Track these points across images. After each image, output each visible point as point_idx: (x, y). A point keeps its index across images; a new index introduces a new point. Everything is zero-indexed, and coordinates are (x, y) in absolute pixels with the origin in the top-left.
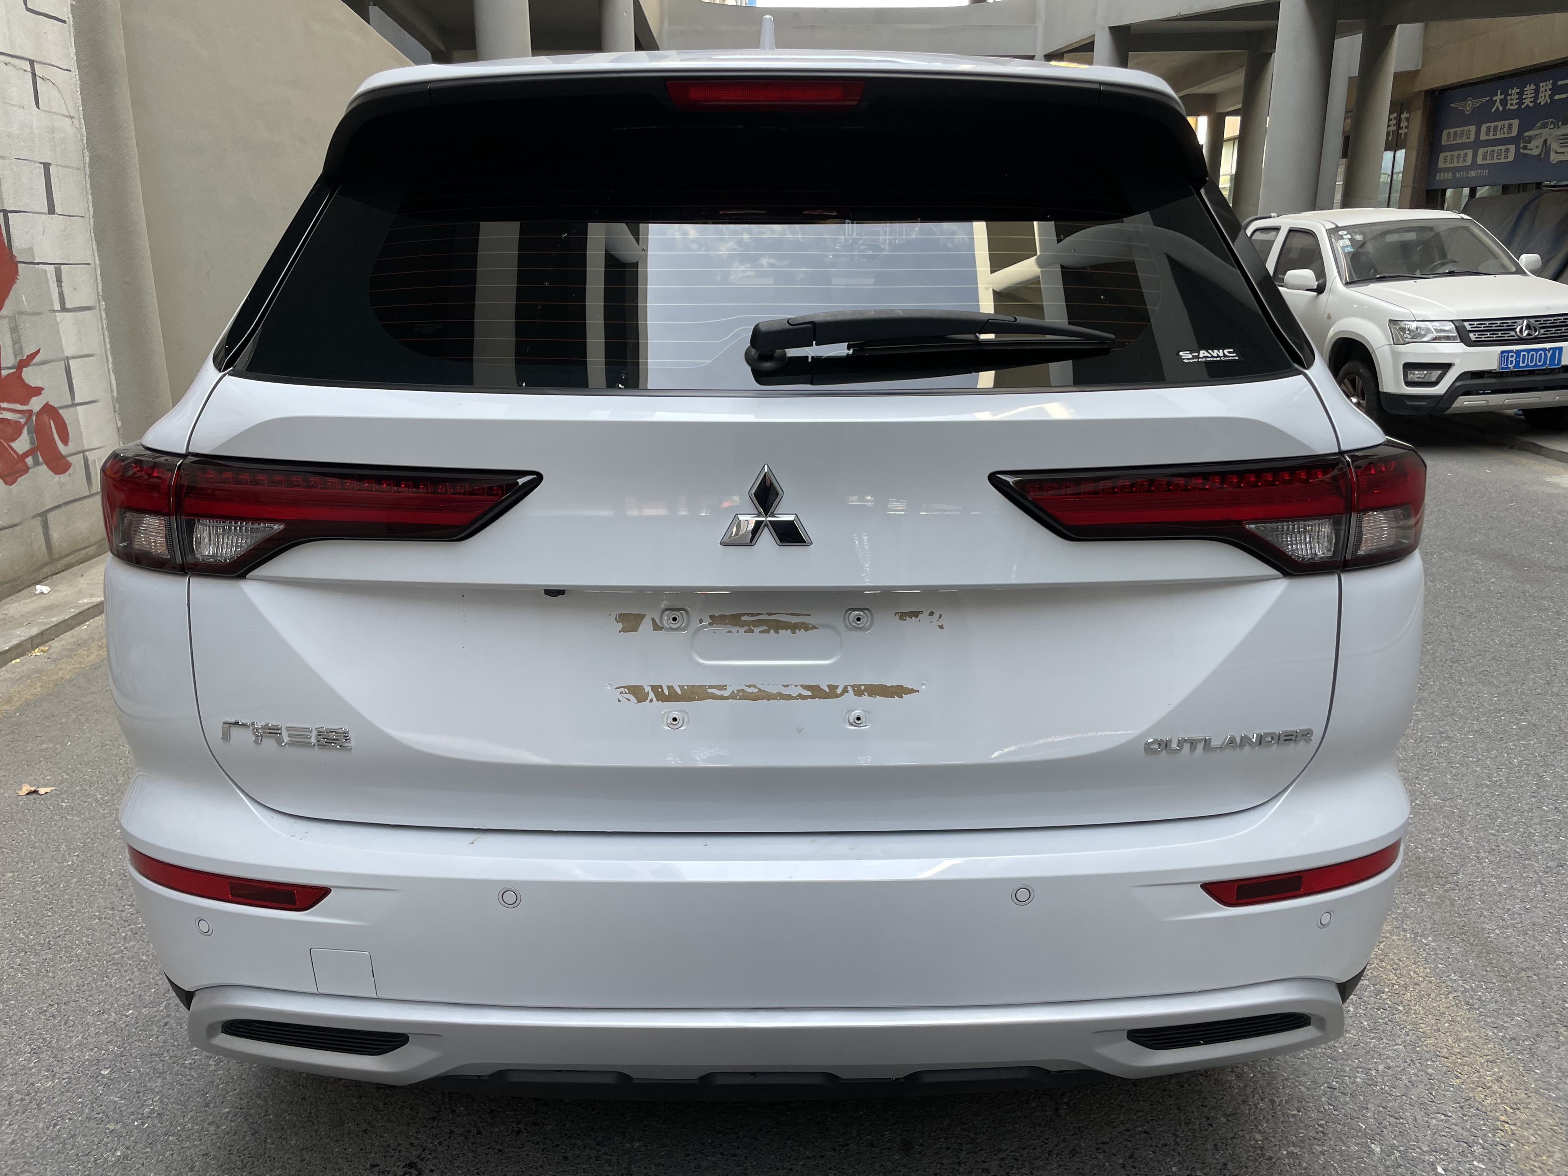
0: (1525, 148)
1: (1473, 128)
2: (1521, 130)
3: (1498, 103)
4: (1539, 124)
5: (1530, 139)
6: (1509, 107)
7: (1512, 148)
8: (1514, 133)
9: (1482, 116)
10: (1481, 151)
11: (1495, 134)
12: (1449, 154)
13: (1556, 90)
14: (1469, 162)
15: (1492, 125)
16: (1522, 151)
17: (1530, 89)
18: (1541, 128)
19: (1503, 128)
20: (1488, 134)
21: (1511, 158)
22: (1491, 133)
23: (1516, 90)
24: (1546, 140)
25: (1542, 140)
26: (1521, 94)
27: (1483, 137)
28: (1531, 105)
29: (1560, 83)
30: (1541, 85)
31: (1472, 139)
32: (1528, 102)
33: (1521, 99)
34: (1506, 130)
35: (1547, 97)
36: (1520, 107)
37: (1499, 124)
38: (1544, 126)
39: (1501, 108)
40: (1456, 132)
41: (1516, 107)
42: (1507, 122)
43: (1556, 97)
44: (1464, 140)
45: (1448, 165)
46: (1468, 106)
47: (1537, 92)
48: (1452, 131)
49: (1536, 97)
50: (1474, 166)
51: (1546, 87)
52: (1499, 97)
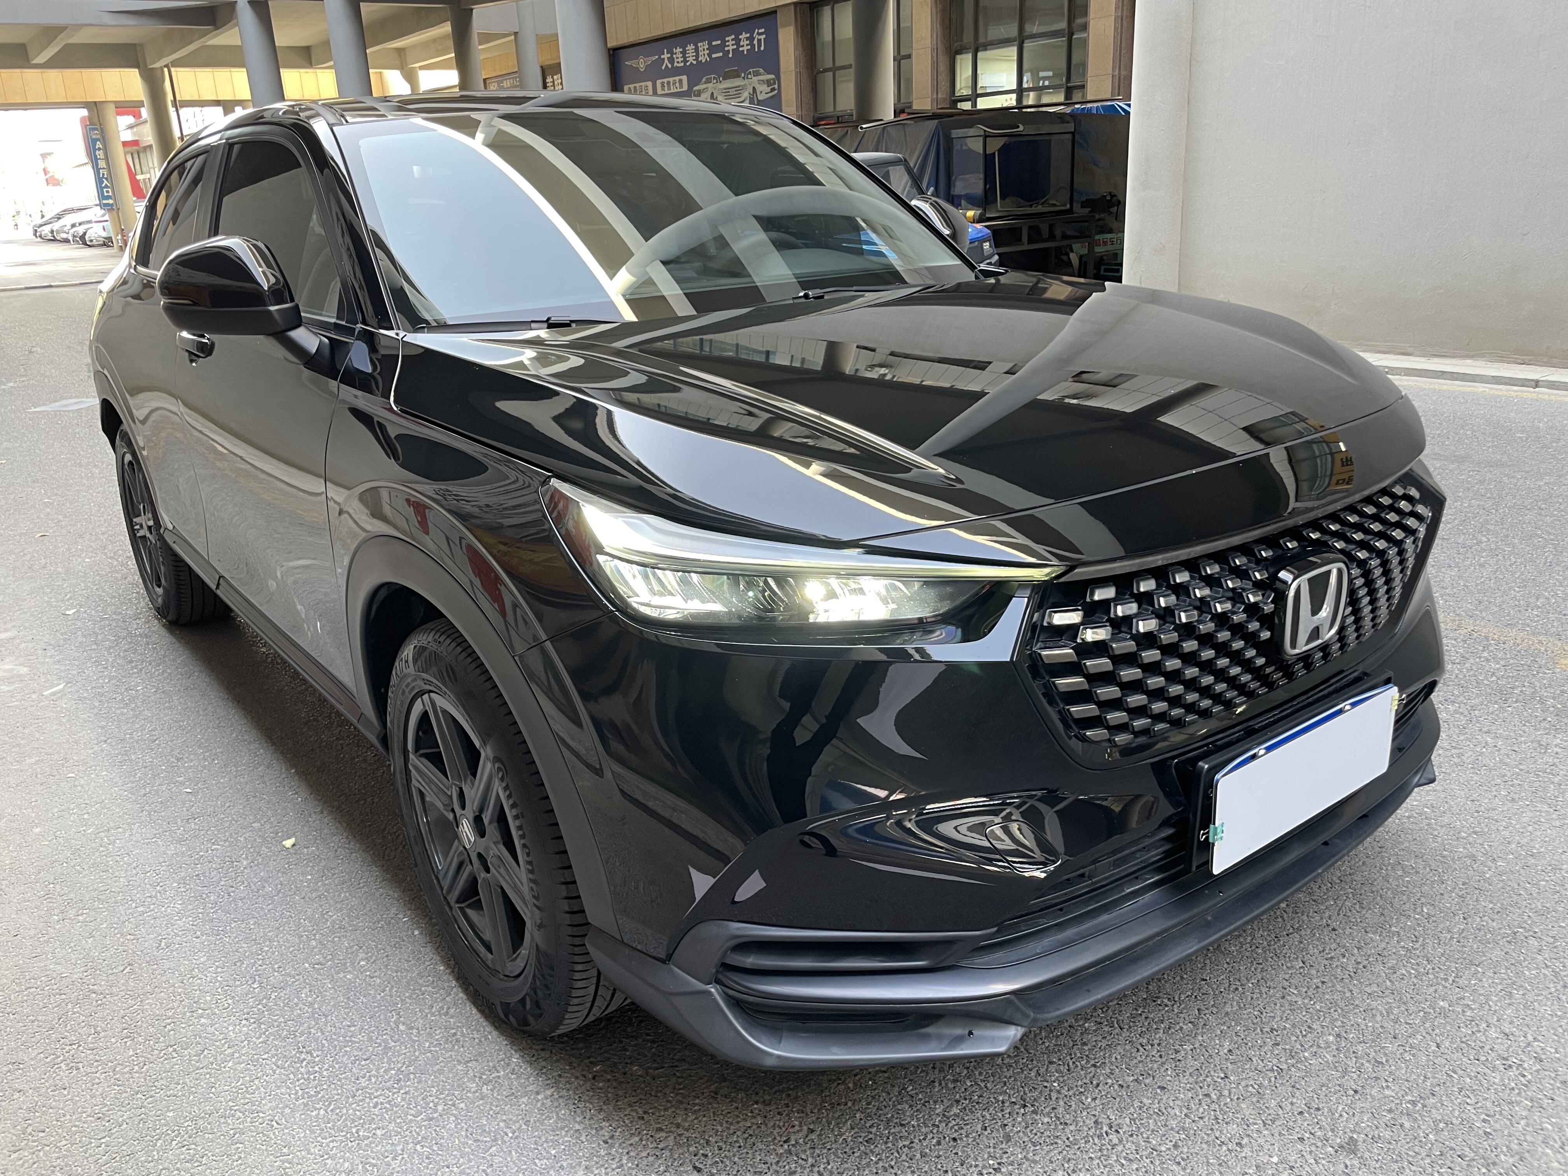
1: (650, 84)
2: (691, 85)
3: (666, 61)
4: (704, 80)
5: (699, 93)
6: (676, 64)
8: (685, 87)
9: (655, 73)
11: (669, 89)
13: (712, 49)
15: (665, 80)
17: (690, 48)
18: (705, 83)
19: (674, 83)
20: (663, 90)
22: (666, 88)
23: (679, 50)
24: (712, 93)
25: (709, 93)
26: (684, 53)
27: (660, 92)
28: (695, 62)
29: (714, 43)
30: (699, 45)
32: (691, 60)
33: (684, 57)
34: (677, 85)
35: (706, 56)
36: (685, 64)
37: (671, 79)
38: (708, 81)
39: (670, 66)
40: (635, 88)
41: (682, 64)
42: (677, 78)
43: (714, 56)
46: (642, 63)
47: (697, 50)
48: (632, 86)
49: (697, 56)
51: (703, 46)
52: (666, 56)
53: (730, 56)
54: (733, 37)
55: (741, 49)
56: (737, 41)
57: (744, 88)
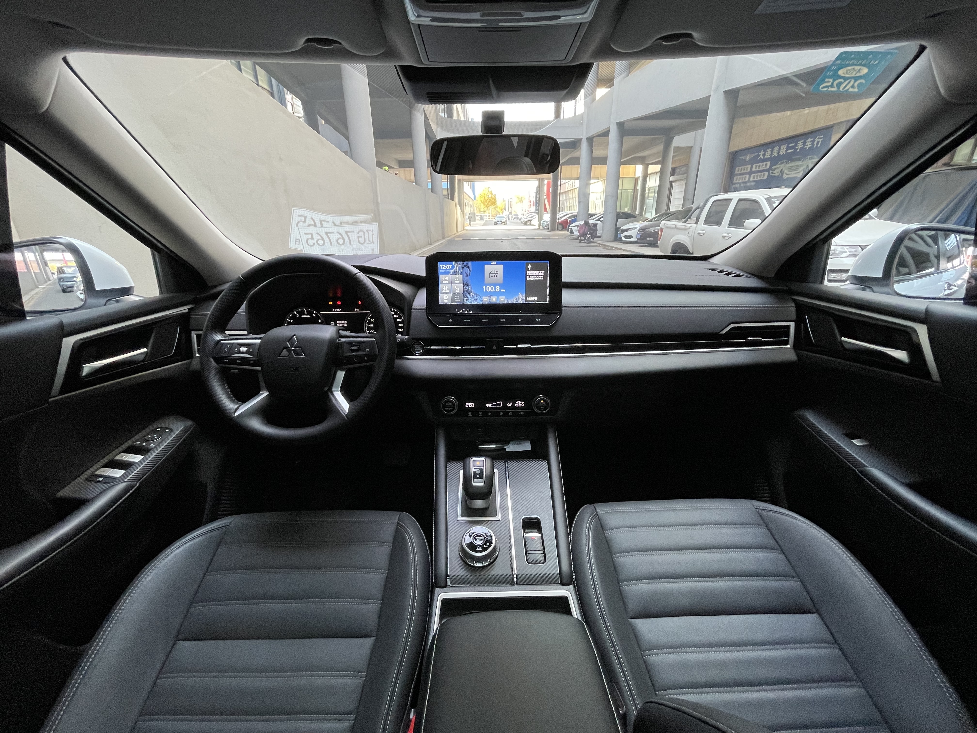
0: (772, 173)
1: (749, 166)
2: (771, 166)
3: (761, 155)
4: (779, 163)
5: (775, 169)
6: (766, 157)
7: (767, 173)
8: (768, 167)
9: (754, 161)
10: (752, 175)
11: (759, 168)
12: (738, 177)
13: (788, 148)
14: (747, 179)
15: (758, 164)
16: (771, 174)
17: (776, 149)
18: (780, 164)
19: (763, 165)
21: (766, 177)
22: (757, 168)
23: (770, 150)
24: (782, 170)
25: (780, 169)
26: (772, 151)
27: (754, 169)
28: (777, 155)
29: (790, 145)
30: (782, 146)
31: (749, 170)
32: (775, 154)
33: (772, 153)
34: (764, 166)
35: (784, 152)
36: (771, 156)
37: (761, 164)
38: (782, 164)
39: (762, 158)
40: (742, 168)
41: (769, 156)
42: (765, 163)
43: (789, 151)
44: (745, 171)
45: (737, 181)
46: (748, 157)
47: (779, 149)
48: (740, 168)
49: (779, 152)
50: (749, 181)
51: (784, 148)
52: (762, 153)
53: (798, 151)
54: (803, 141)
55: (805, 147)
56: (804, 143)
57: (801, 166)
